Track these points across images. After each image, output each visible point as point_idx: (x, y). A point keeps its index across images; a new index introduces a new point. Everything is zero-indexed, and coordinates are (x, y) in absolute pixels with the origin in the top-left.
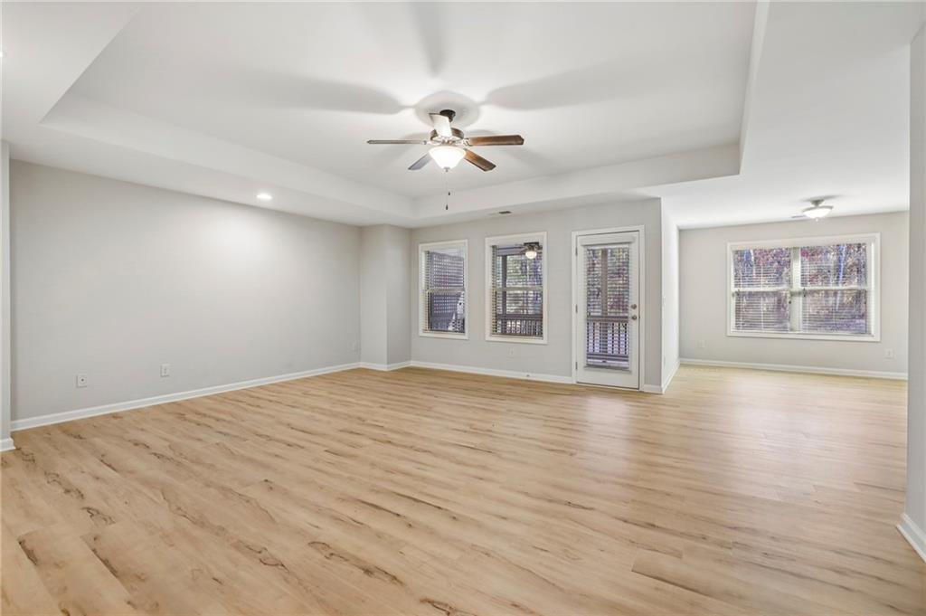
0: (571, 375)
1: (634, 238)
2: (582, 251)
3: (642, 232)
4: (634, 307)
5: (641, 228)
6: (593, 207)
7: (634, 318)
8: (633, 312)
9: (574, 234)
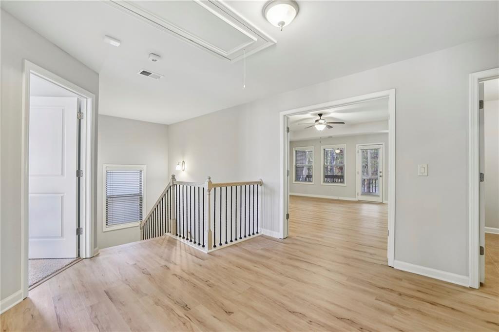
0: (355, 197)
1: (381, 147)
2: (360, 151)
3: (384, 145)
4: (381, 172)
5: (384, 143)
6: (366, 136)
7: (381, 176)
8: (379, 174)
9: (357, 145)
